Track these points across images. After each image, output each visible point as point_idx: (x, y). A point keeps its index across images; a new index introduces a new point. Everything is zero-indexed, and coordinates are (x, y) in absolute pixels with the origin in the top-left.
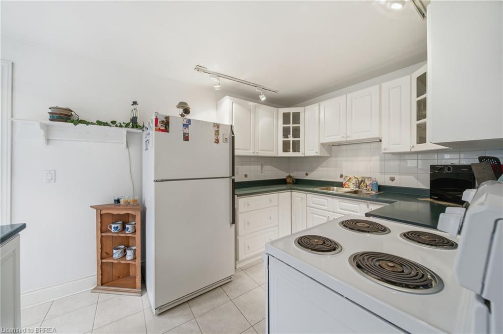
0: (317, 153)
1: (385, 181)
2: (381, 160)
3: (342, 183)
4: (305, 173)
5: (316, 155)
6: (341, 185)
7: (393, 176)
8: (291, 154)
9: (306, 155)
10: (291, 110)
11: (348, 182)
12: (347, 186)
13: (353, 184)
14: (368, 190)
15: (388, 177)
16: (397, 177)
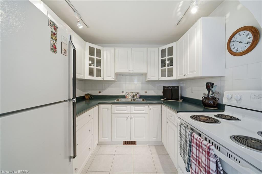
0: (113, 78)
1: (143, 94)
2: (141, 84)
3: (125, 96)
4: (99, 91)
5: (113, 79)
6: (124, 97)
7: (146, 91)
8: (95, 78)
9: (104, 79)
10: (95, 47)
11: (128, 95)
12: (127, 97)
13: (131, 96)
14: (138, 98)
15: (144, 91)
16: (147, 91)
